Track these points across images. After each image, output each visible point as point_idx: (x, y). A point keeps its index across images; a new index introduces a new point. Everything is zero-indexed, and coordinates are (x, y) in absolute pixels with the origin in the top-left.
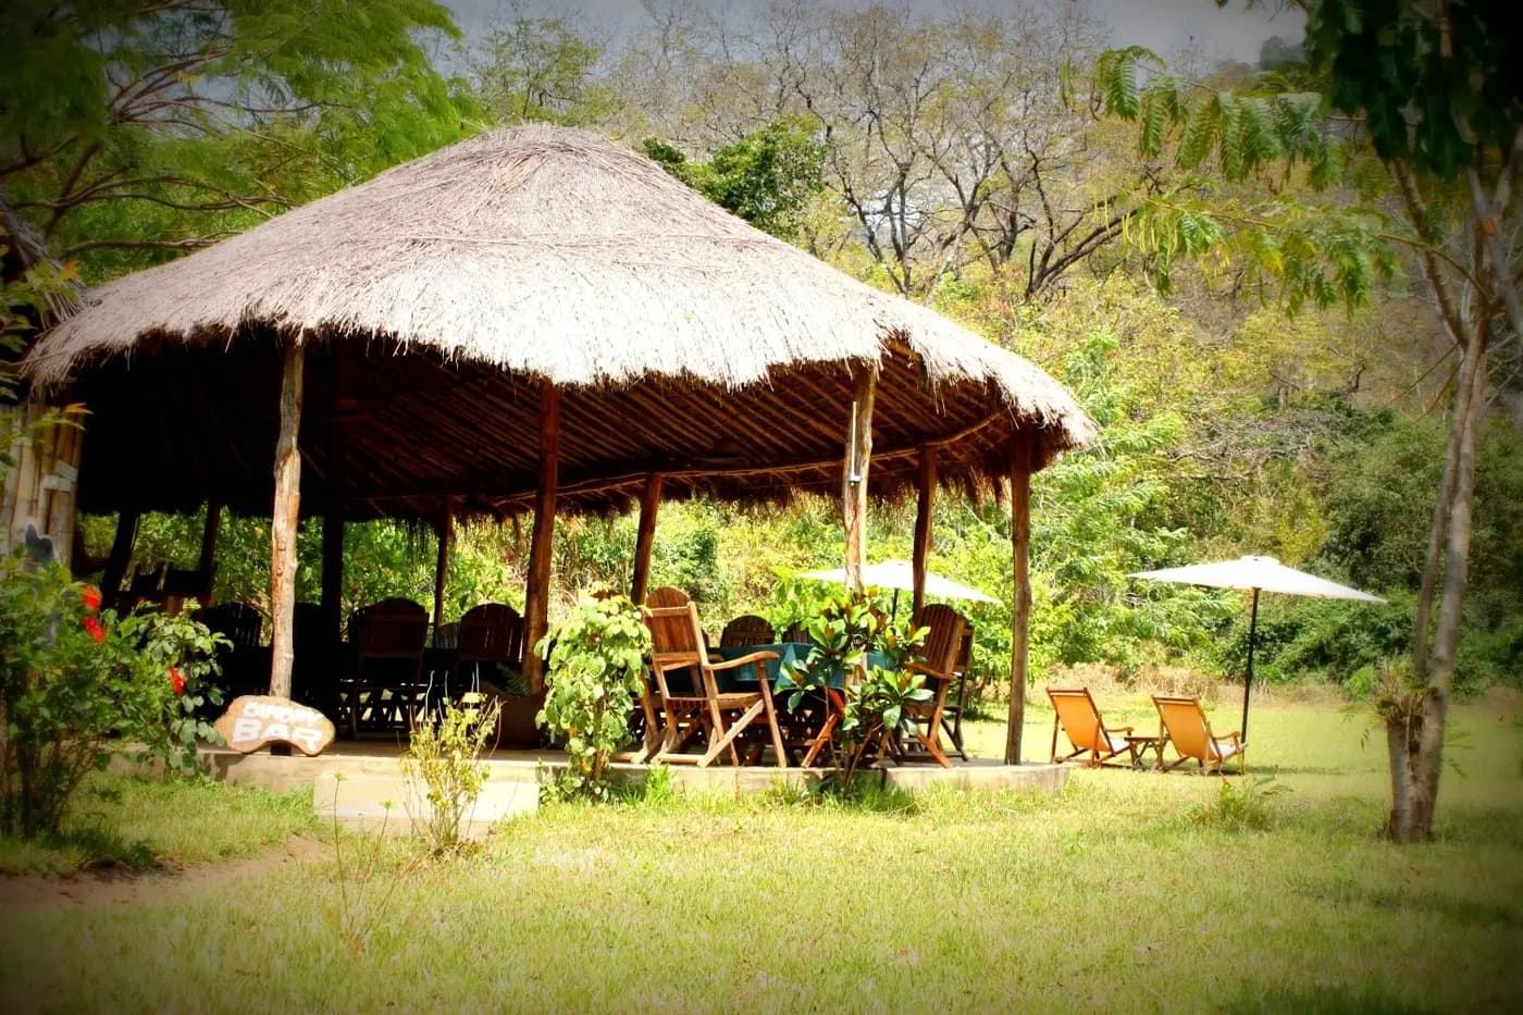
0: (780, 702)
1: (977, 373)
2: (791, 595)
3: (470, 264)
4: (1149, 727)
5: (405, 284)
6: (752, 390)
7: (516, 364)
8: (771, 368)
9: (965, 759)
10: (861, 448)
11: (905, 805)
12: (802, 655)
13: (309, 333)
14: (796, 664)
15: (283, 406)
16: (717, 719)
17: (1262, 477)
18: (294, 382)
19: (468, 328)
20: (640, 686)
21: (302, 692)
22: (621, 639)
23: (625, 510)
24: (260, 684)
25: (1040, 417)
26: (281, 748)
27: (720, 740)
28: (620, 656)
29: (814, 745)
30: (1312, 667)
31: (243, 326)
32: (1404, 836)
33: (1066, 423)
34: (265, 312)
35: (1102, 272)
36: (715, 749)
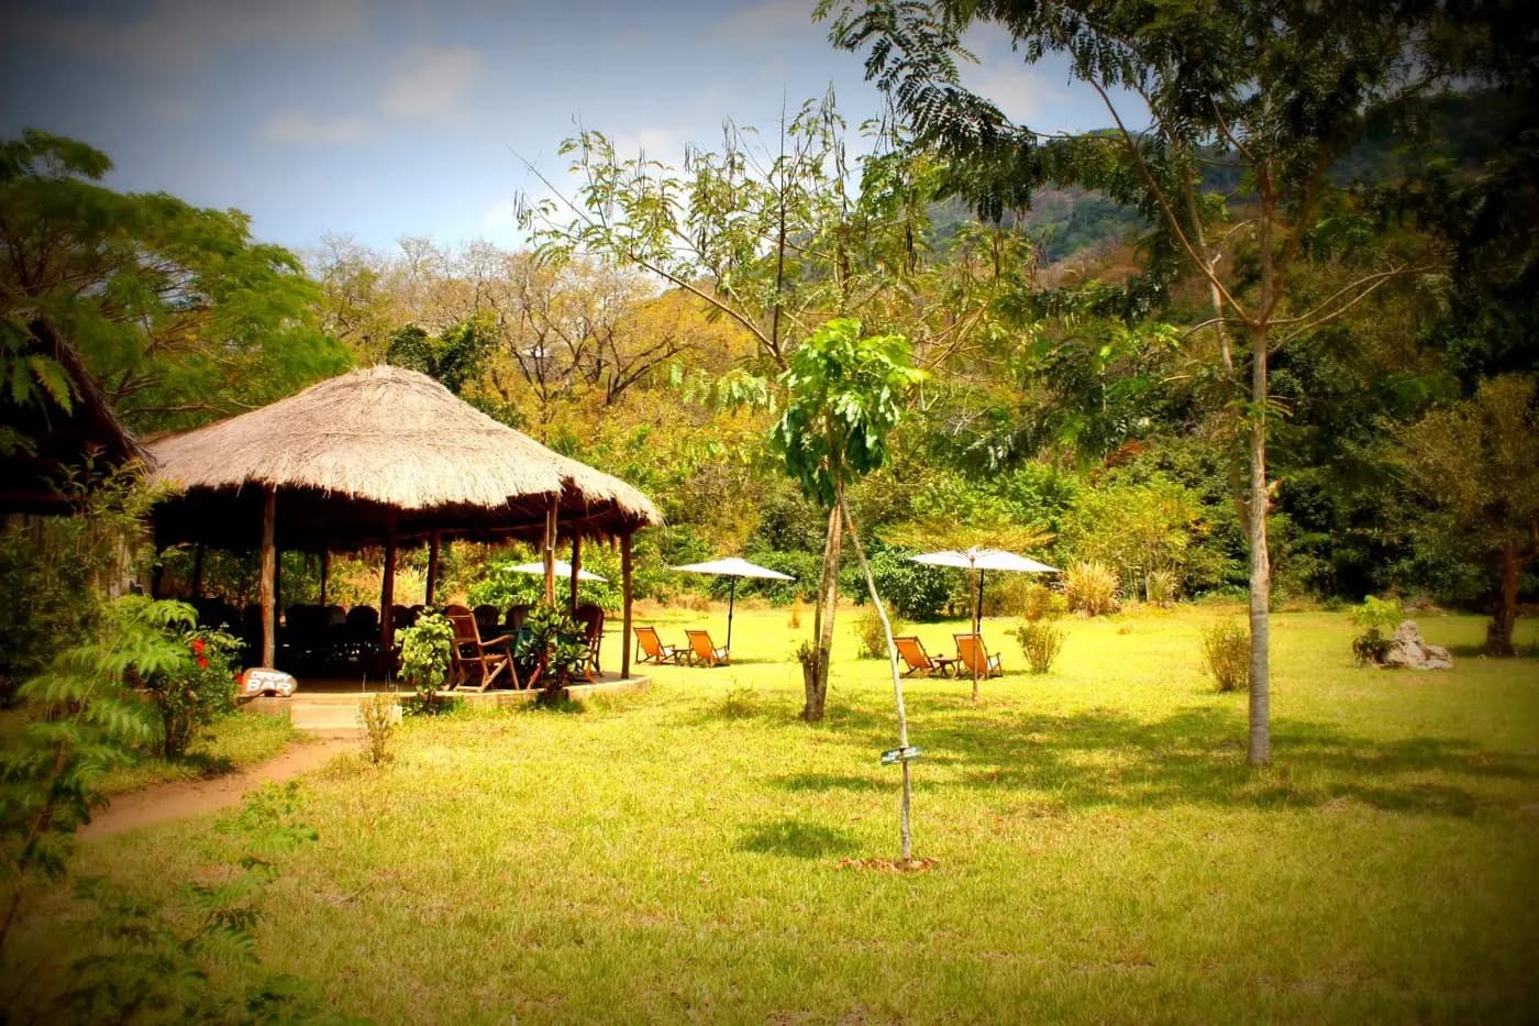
0: (517, 661)
1: (607, 496)
2: (498, 576)
3: (358, 447)
4: (683, 644)
5: (328, 460)
6: (500, 509)
7: (384, 500)
8: (509, 498)
9: (601, 675)
10: (551, 534)
11: (577, 708)
12: (527, 639)
13: (279, 486)
14: (525, 643)
15: (266, 523)
16: (486, 669)
17: (726, 493)
18: (271, 510)
19: (360, 481)
20: (449, 657)
21: (280, 665)
22: (440, 636)
23: (421, 546)
24: (258, 662)
25: (636, 514)
26: (270, 693)
27: (488, 679)
28: (439, 644)
29: (532, 679)
30: (754, 591)
31: (246, 483)
32: (811, 717)
33: (649, 516)
34: (256, 477)
35: (645, 388)
36: (486, 683)
